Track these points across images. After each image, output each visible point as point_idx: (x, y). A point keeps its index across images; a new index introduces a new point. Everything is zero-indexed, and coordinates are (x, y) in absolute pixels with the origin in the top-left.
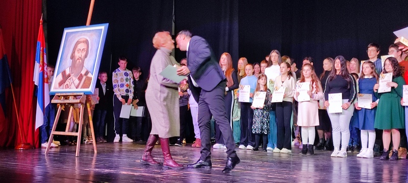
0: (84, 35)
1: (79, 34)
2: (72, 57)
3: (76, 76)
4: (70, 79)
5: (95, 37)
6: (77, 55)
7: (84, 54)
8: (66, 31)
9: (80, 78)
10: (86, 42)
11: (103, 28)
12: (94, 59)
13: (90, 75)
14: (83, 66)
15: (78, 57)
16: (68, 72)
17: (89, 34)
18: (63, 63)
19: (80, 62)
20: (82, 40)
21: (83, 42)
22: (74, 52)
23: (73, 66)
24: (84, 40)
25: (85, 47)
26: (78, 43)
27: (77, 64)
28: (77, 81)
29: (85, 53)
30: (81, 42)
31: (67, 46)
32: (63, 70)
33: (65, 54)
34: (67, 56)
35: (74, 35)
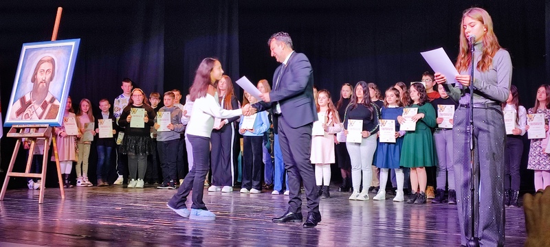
0: (49, 52)
1: (42, 51)
2: (34, 80)
3: (39, 104)
4: (31, 108)
5: (62, 55)
6: (40, 77)
7: (48, 76)
8: (25, 47)
9: (44, 106)
10: (52, 61)
11: (73, 44)
12: (62, 82)
13: (56, 102)
14: (48, 91)
15: (41, 80)
16: (28, 98)
17: (54, 51)
18: (22, 87)
19: (43, 86)
20: (46, 59)
21: (48, 61)
22: (35, 74)
23: (35, 91)
24: (49, 58)
25: (51, 67)
26: (41, 62)
27: (39, 89)
28: (40, 110)
29: (50, 74)
30: (44, 61)
31: (26, 65)
32: (22, 96)
33: (24, 76)
34: (27, 78)
35: (35, 52)
